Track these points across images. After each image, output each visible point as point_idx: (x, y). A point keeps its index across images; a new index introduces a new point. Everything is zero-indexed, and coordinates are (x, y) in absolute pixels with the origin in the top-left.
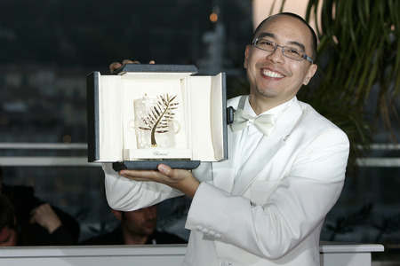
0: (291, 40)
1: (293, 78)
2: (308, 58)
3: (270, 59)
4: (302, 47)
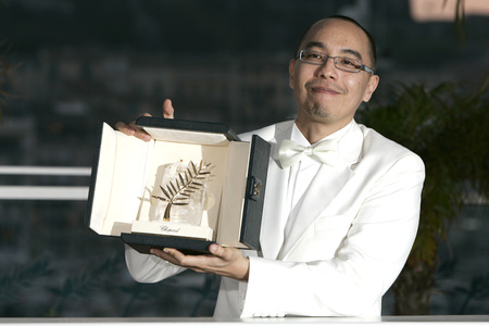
0: (345, 48)
1: (349, 95)
2: (366, 69)
3: (319, 75)
4: (358, 55)
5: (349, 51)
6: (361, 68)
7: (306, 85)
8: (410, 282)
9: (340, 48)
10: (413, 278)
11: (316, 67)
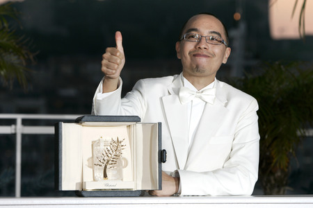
0: (211, 30)
1: (215, 59)
2: (224, 43)
3: (197, 47)
4: (219, 34)
6: (222, 42)
7: (189, 53)
8: (273, 182)
9: (208, 31)
10: (275, 180)
11: (195, 43)
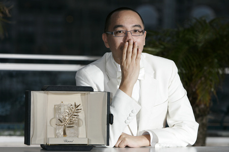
4: (139, 26)
5: (136, 26)
9: (131, 25)
